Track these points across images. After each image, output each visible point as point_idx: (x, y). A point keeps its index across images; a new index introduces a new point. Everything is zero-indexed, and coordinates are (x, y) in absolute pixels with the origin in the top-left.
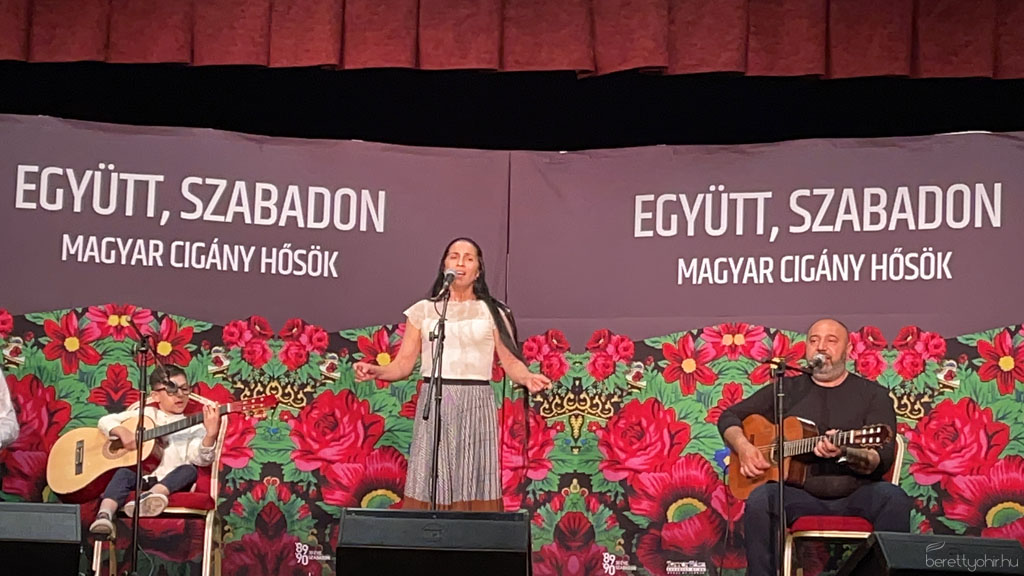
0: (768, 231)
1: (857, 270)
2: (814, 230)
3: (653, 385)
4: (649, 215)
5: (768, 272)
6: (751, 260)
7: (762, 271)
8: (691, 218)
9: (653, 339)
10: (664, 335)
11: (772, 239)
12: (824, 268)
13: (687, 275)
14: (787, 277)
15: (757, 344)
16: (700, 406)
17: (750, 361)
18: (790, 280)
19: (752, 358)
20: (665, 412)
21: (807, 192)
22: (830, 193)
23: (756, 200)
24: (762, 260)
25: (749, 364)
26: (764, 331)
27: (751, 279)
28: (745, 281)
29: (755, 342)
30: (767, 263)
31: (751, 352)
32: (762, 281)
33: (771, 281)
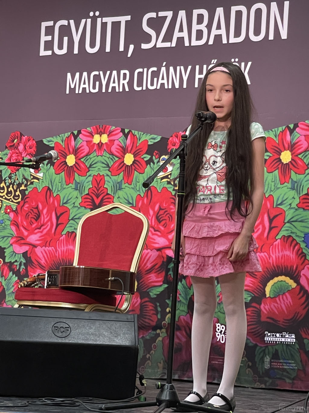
0: (126, 49)
1: (185, 78)
2: (157, 47)
3: (47, 176)
4: (49, 38)
5: (125, 82)
6: (115, 73)
7: (122, 81)
8: (77, 39)
9: (48, 139)
10: (56, 136)
11: (129, 55)
12: (163, 79)
13: (72, 87)
14: (138, 86)
15: (116, 142)
16: (76, 193)
18: (140, 89)
19: (112, 154)
20: (54, 198)
21: (153, 15)
22: (169, 14)
23: (120, 22)
24: (122, 72)
25: (110, 159)
26: (121, 131)
27: (114, 88)
28: (110, 90)
29: (115, 140)
30: (125, 75)
31: (112, 149)
32: (121, 90)
33: (127, 89)
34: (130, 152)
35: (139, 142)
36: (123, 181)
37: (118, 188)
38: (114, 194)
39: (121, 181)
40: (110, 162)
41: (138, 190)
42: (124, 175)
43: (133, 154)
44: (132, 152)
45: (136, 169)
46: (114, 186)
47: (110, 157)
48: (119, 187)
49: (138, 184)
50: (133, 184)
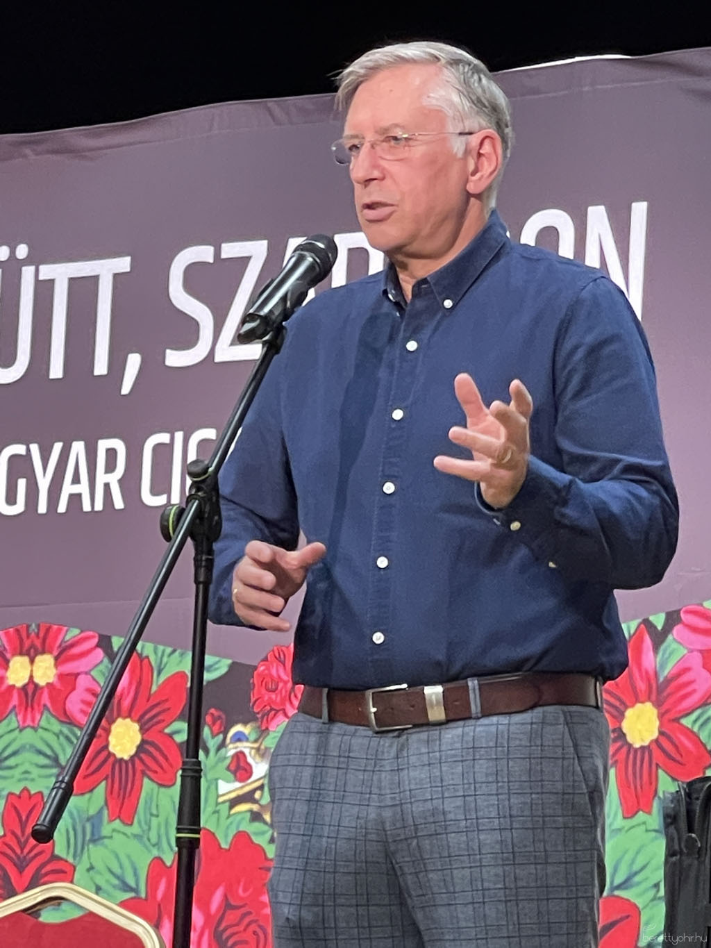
0: (117, 365)
2: (218, 359)
5: (114, 479)
6: (78, 448)
7: (101, 477)
11: (126, 389)
14: (155, 492)
15: (82, 682)
17: (65, 730)
18: (161, 500)
19: (69, 721)
21: (204, 253)
22: (257, 250)
23: (96, 278)
24: (103, 445)
25: (62, 738)
26: (98, 646)
27: (75, 499)
28: (62, 508)
29: (78, 674)
30: (111, 453)
31: (69, 705)
32: (99, 506)
33: (119, 503)
34: (129, 716)
35: (158, 682)
36: (106, 812)
37: (88, 837)
38: (75, 856)
39: (100, 812)
40: (64, 750)
41: (154, 840)
42: (110, 791)
43: (138, 721)
44: (133, 714)
45: (148, 772)
46: (75, 830)
47: (61, 732)
48: (93, 834)
49: (154, 821)
50: (139, 822)
